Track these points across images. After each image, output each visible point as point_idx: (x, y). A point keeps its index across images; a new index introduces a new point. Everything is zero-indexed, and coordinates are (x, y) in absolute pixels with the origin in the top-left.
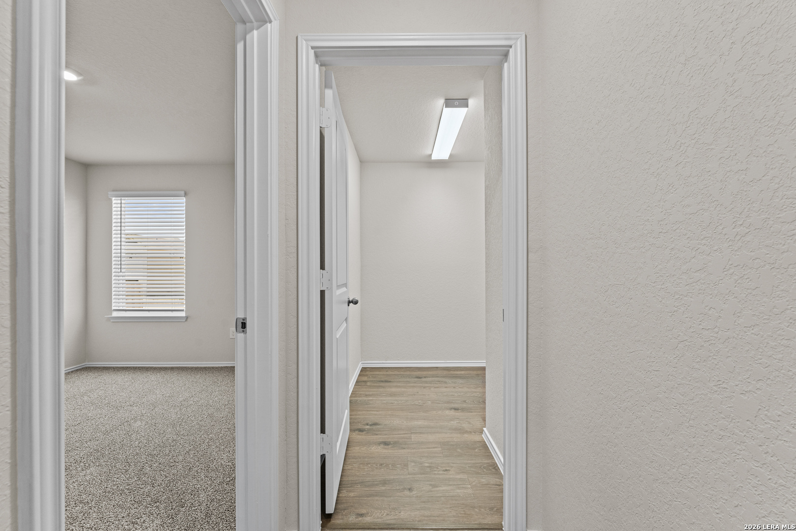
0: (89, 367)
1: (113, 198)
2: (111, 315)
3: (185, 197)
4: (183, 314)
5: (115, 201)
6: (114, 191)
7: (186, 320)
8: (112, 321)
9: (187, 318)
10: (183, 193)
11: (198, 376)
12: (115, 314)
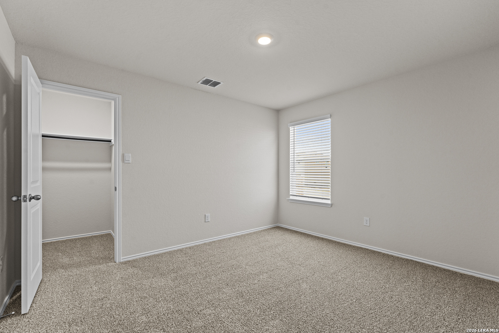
0: (279, 227)
1: (290, 127)
2: (289, 198)
3: (330, 118)
4: (329, 202)
5: (291, 129)
6: (291, 123)
7: (331, 207)
8: (290, 201)
9: (332, 205)
10: (329, 115)
11: (341, 251)
12: (291, 198)
